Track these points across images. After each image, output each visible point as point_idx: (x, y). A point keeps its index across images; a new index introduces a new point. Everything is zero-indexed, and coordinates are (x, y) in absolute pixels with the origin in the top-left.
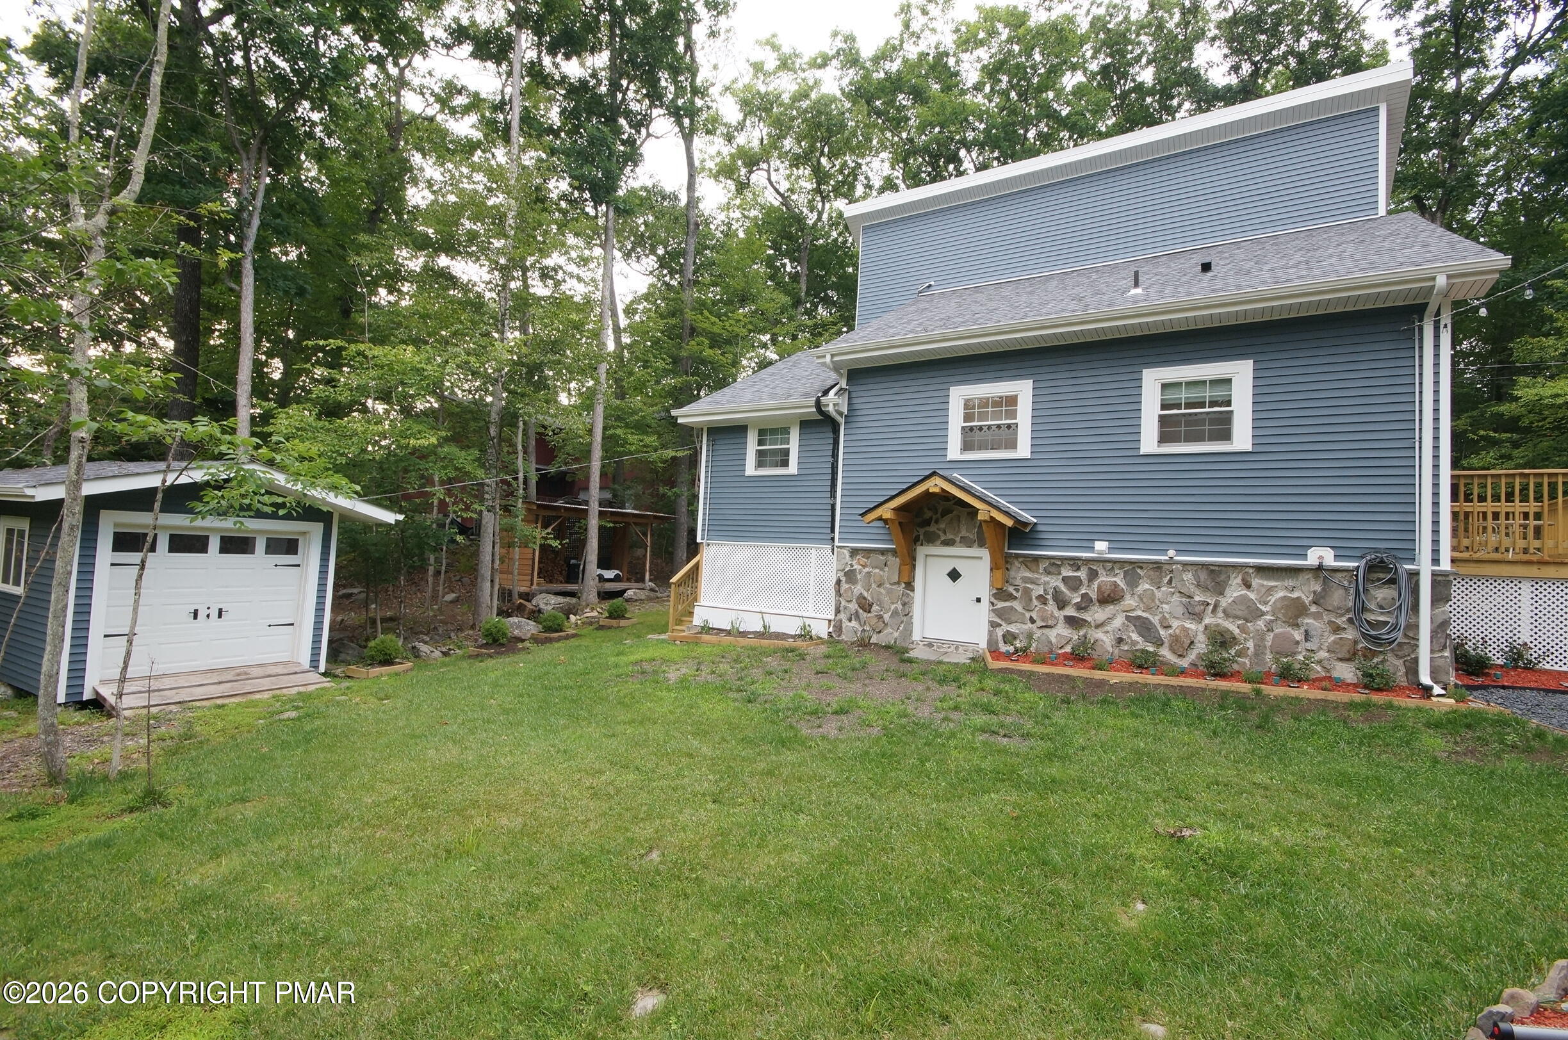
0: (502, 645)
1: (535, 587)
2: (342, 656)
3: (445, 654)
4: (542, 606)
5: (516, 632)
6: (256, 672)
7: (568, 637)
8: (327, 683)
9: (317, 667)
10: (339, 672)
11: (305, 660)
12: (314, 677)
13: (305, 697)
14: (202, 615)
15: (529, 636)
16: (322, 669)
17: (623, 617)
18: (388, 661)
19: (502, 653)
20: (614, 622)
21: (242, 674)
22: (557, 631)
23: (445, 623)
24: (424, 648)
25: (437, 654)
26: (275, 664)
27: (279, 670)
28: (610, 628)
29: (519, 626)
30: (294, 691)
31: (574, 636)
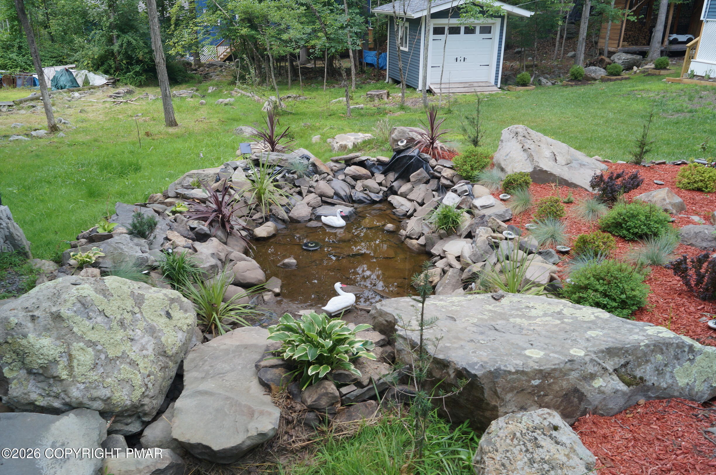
0: (579, 81)
1: (620, 48)
2: (509, 82)
3: (553, 84)
4: (616, 60)
5: (593, 75)
6: (475, 84)
7: (622, 79)
8: (500, 91)
9: (497, 85)
10: (505, 88)
11: (493, 82)
12: (495, 88)
13: (491, 95)
14: (458, 60)
15: (600, 77)
16: (499, 86)
17: (665, 68)
18: (524, 84)
19: (579, 85)
20: (657, 72)
21: (471, 85)
22: (616, 75)
23: (560, 68)
24: (544, 81)
25: (549, 84)
26: (482, 82)
27: (483, 84)
28: (653, 75)
29: (595, 72)
30: (488, 93)
31: (626, 79)
